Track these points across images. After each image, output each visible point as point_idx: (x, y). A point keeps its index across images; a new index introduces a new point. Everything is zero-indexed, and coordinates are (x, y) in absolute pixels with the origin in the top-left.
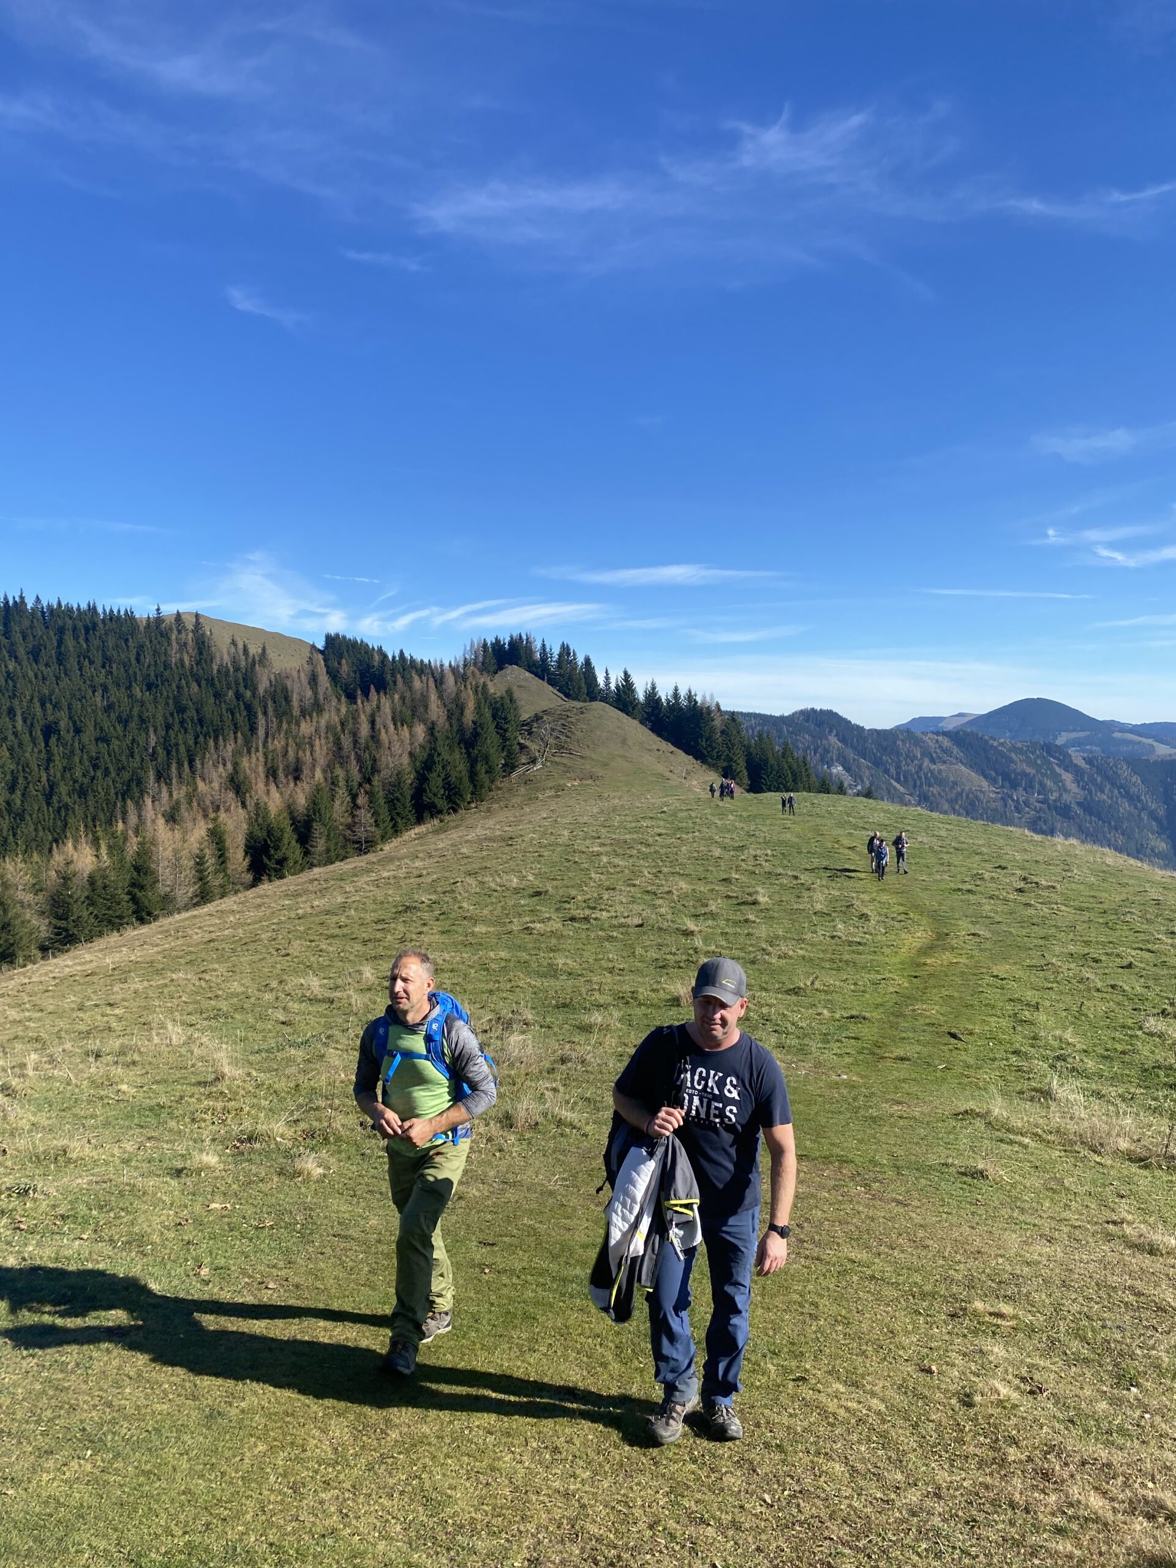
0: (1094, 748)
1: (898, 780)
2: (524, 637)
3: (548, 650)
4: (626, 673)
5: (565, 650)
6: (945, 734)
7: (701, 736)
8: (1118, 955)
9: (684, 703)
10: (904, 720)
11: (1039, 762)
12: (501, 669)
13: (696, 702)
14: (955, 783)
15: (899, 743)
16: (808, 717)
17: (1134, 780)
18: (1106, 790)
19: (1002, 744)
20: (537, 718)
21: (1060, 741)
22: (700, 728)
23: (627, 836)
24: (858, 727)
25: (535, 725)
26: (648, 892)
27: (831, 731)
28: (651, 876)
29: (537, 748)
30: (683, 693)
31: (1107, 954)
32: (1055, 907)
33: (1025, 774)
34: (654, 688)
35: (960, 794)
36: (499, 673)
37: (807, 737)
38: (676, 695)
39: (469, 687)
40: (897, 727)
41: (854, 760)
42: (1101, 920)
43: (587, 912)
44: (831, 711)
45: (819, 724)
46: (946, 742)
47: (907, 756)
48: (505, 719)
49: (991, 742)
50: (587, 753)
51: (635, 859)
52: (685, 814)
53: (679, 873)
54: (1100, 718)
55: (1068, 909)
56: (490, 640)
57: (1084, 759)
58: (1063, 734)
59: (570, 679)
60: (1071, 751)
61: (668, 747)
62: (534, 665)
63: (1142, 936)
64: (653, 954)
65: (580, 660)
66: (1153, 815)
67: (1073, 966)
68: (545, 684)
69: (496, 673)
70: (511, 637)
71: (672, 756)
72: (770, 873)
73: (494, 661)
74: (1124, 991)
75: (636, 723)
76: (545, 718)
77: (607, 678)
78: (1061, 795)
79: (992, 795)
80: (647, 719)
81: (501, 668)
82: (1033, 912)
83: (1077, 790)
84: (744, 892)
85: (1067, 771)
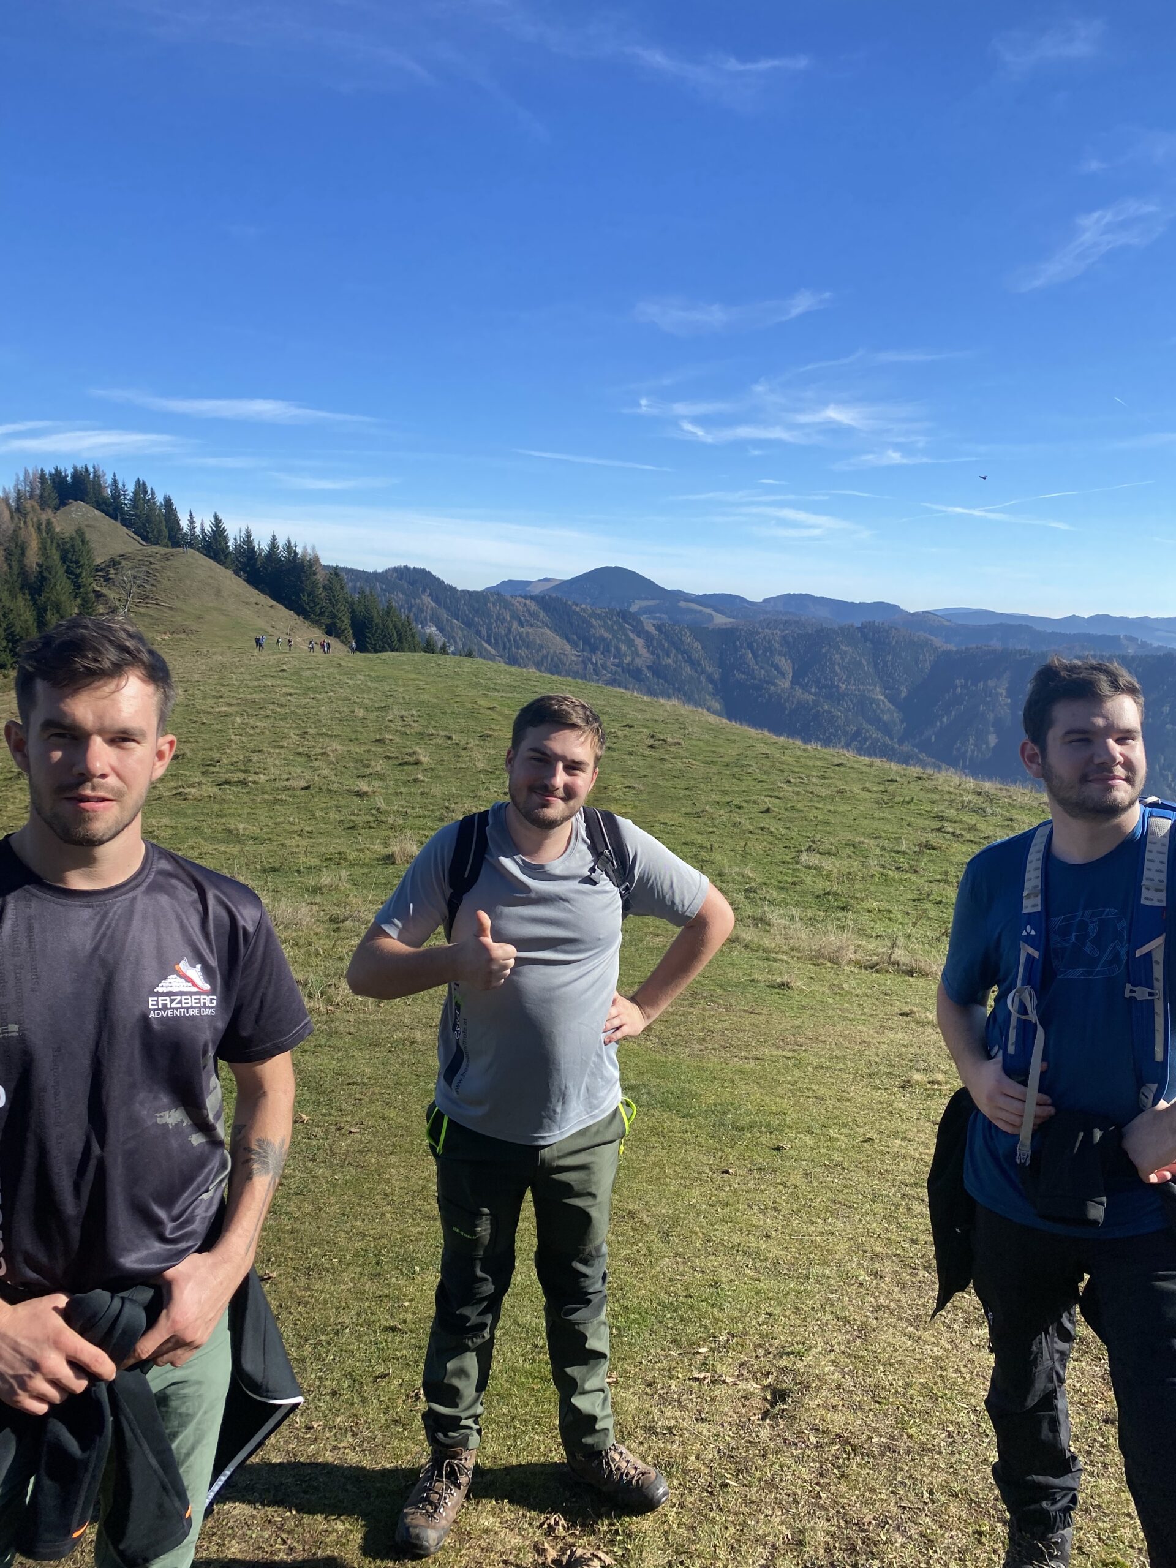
0: (664, 616)
1: (489, 642)
2: (91, 470)
3: (120, 486)
4: (216, 518)
5: (141, 487)
6: (532, 598)
7: (303, 590)
8: (755, 802)
9: (282, 553)
10: (494, 582)
11: (615, 627)
12: (65, 504)
13: (296, 554)
14: (541, 646)
15: (490, 605)
16: (402, 575)
17: (695, 645)
18: (672, 655)
19: (584, 610)
20: (114, 563)
21: (634, 609)
22: (302, 582)
23: (254, 696)
24: (451, 587)
25: (112, 571)
26: (299, 754)
27: (424, 591)
28: (297, 738)
29: (117, 596)
30: (281, 542)
31: (746, 801)
32: (687, 761)
33: (603, 639)
34: (249, 536)
35: (546, 657)
36: (62, 509)
37: (401, 595)
38: (274, 545)
39: (30, 523)
40: (487, 589)
41: (447, 620)
42: (728, 772)
43: (242, 776)
44: (424, 570)
45: (413, 583)
46: (533, 606)
47: (498, 618)
48: (77, 562)
49: (574, 607)
50: (177, 604)
51: (272, 720)
52: (308, 673)
53: (327, 735)
54: (669, 587)
55: (697, 763)
56: (49, 469)
57: (654, 625)
58: (636, 601)
59: (148, 520)
60: (643, 618)
61: (266, 600)
62: (104, 503)
63: (767, 786)
64: (333, 815)
65: (159, 499)
66: (710, 679)
67: (722, 812)
68: (118, 524)
69: (57, 509)
70: (75, 468)
71: (272, 611)
72: (420, 733)
73: (54, 495)
74: (772, 832)
75: (229, 572)
76: (124, 563)
77: (192, 522)
78: (633, 659)
79: (574, 658)
80: (241, 570)
81: (63, 503)
82: (670, 766)
83: (647, 655)
84: (401, 753)
85: (639, 636)
